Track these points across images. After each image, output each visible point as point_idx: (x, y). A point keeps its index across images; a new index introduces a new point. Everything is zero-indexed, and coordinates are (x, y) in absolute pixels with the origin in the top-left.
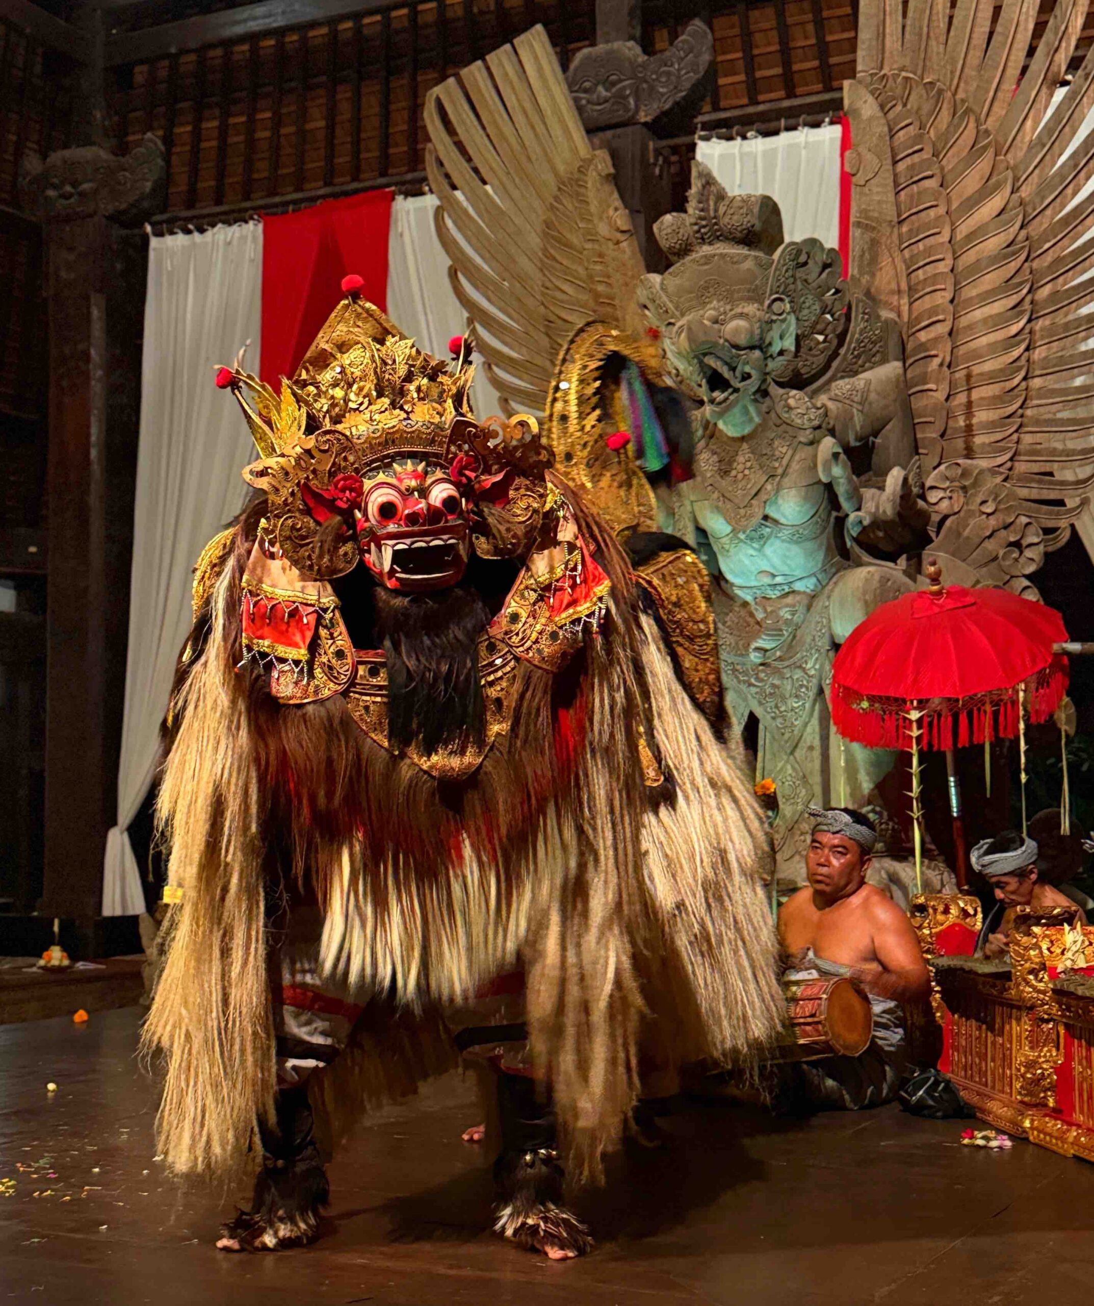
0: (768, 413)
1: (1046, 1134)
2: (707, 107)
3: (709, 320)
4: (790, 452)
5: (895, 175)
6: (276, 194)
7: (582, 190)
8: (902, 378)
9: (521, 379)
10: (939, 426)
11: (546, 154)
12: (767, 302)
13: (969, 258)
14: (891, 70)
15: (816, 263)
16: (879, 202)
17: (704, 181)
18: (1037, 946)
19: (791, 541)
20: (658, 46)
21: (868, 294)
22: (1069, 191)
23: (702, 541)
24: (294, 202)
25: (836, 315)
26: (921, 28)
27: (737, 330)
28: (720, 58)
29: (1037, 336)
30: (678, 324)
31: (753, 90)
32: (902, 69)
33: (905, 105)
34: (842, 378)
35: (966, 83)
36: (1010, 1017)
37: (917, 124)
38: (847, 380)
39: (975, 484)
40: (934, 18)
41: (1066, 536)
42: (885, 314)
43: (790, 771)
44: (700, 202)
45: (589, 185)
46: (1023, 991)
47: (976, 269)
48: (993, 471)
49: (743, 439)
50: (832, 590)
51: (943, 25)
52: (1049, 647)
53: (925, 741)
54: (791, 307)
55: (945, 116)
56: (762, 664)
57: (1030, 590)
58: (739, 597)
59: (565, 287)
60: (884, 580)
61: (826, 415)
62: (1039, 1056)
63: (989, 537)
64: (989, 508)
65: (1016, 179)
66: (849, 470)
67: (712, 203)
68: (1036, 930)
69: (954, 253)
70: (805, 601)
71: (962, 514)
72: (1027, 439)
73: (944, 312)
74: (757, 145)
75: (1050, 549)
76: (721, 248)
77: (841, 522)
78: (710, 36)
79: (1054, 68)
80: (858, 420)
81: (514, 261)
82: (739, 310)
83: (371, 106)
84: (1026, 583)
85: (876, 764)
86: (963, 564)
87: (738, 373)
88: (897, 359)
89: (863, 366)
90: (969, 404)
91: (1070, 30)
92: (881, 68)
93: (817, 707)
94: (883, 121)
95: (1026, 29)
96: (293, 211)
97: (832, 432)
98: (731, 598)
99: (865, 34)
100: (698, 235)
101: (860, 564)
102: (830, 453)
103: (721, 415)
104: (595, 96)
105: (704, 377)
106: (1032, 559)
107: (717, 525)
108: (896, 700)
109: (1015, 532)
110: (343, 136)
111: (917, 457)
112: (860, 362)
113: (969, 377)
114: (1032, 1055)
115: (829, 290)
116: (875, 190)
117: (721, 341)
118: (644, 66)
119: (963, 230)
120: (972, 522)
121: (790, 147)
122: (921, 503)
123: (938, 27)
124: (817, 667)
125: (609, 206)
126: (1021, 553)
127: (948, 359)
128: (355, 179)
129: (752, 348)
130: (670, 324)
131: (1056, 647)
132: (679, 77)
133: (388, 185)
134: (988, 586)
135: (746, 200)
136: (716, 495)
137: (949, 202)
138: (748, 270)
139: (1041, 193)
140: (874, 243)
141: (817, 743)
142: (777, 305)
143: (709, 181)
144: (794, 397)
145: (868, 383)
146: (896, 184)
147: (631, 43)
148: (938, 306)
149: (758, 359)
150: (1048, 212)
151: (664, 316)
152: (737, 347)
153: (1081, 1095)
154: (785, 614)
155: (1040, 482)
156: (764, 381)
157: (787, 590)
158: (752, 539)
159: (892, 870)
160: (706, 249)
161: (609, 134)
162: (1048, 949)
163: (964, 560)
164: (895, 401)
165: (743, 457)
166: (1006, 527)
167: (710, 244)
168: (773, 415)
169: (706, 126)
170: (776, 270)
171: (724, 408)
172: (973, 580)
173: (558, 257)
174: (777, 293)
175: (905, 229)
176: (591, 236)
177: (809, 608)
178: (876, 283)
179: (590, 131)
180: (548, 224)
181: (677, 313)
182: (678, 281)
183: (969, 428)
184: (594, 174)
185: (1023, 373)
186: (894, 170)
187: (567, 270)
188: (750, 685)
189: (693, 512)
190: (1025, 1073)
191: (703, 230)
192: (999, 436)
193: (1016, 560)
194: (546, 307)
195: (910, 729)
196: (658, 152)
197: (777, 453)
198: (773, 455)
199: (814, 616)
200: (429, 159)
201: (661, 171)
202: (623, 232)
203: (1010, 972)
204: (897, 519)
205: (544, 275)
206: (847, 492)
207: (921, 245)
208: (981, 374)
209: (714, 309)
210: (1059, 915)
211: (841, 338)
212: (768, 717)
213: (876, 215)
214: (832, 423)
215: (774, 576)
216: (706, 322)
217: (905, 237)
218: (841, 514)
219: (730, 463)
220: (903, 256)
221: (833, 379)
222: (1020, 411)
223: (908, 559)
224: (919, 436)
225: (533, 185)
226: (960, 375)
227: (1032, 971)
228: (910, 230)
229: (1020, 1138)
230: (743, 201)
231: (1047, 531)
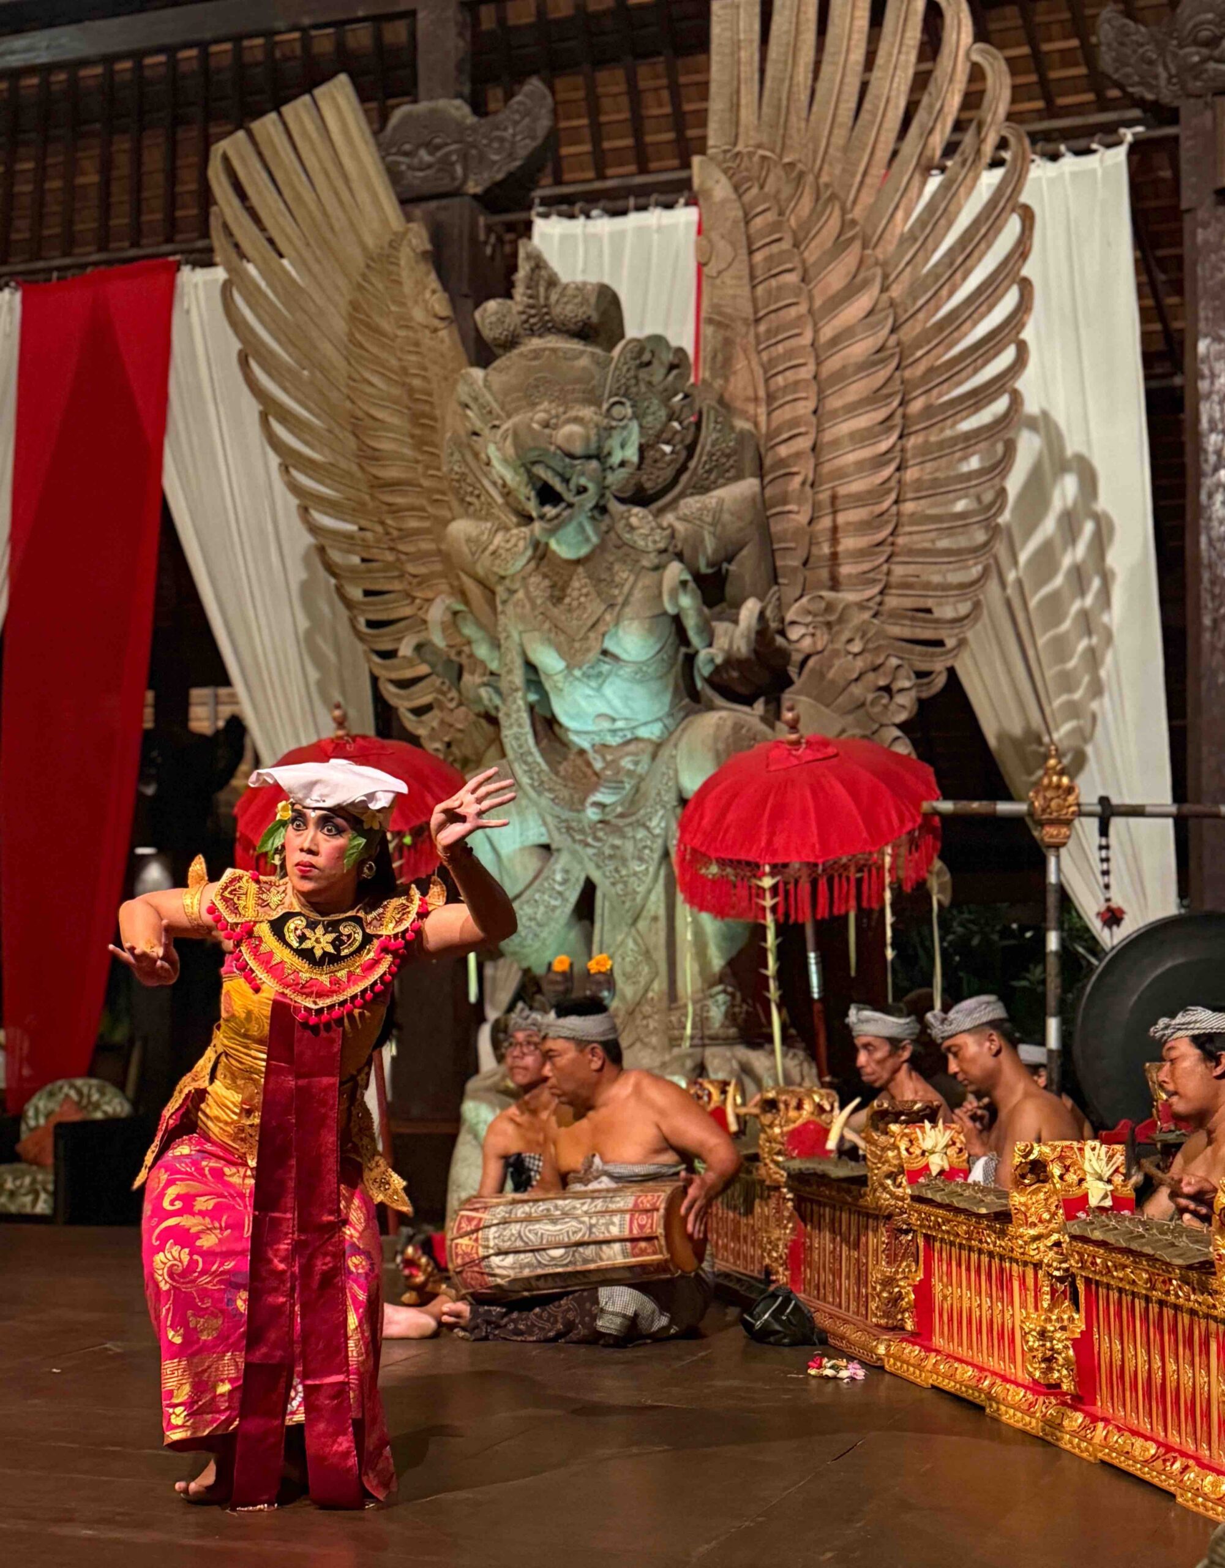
0: (607, 532)
1: (903, 1362)
2: (547, 180)
3: (539, 423)
4: (632, 579)
5: (752, 268)
6: (40, 258)
7: (392, 268)
8: (759, 499)
9: (322, 483)
10: (802, 554)
11: (352, 224)
12: (605, 406)
13: (833, 364)
14: (747, 146)
15: (662, 363)
16: (734, 297)
17: (533, 264)
18: (895, 1147)
19: (633, 680)
20: (492, 106)
21: (721, 401)
22: (944, 292)
23: (533, 677)
24: (58, 269)
25: (686, 423)
26: (780, 100)
27: (570, 437)
28: (563, 124)
29: (909, 455)
30: (505, 427)
31: (600, 163)
32: (759, 146)
33: (762, 187)
34: (692, 494)
35: (831, 164)
36: (867, 1228)
37: (775, 211)
38: (697, 498)
39: (841, 620)
40: (795, 89)
41: (940, 681)
42: (741, 424)
43: (631, 944)
44: (528, 288)
45: (403, 263)
46: (879, 1198)
47: (841, 376)
48: (861, 606)
49: (578, 562)
50: (679, 739)
51: (804, 97)
52: (918, 806)
53: (781, 909)
54: (634, 413)
55: (806, 204)
56: (601, 822)
57: (899, 742)
58: (574, 743)
59: (375, 380)
60: (737, 727)
61: (673, 536)
62: (897, 1272)
63: (857, 680)
64: (856, 647)
65: (886, 276)
66: (700, 601)
67: (542, 290)
68: (894, 1128)
69: (817, 357)
70: (650, 749)
71: (826, 653)
72: (899, 571)
73: (806, 424)
74: (603, 225)
75: (925, 695)
76: (552, 342)
77: (690, 659)
78: (549, 100)
79: (928, 153)
80: (710, 544)
81: (316, 348)
82: (572, 413)
83: (154, 159)
84: (897, 733)
85: (728, 937)
86: (827, 711)
87: (572, 485)
88: (753, 475)
89: (714, 482)
90: (835, 529)
91: (946, 109)
92: (735, 144)
93: (662, 873)
94: (737, 205)
95: (897, 107)
96: (58, 279)
97: (679, 556)
98: (565, 745)
99: (717, 106)
100: (526, 326)
101: (711, 707)
102: (677, 581)
103: (552, 532)
104: (416, 161)
105: (534, 488)
106: (903, 707)
107: (549, 660)
108: (748, 864)
109: (885, 674)
110: (120, 194)
111: (775, 588)
112: (712, 477)
113: (834, 498)
114: (889, 1271)
115: (675, 394)
116: (729, 281)
117: (552, 448)
118: (473, 129)
119: (827, 332)
120: (837, 663)
121: (641, 230)
122: (779, 640)
123: (799, 100)
124: (663, 825)
125: (425, 288)
126: (891, 698)
127: (811, 477)
128: (135, 244)
129: (588, 457)
130: (494, 427)
131: (926, 806)
132: (513, 144)
133: (174, 253)
134: (854, 736)
135: (580, 288)
136: (547, 626)
137: (811, 299)
138: (584, 368)
139: (913, 293)
140: (728, 342)
141: (662, 912)
142: (617, 408)
143: (538, 263)
144: (636, 515)
145: (721, 502)
146: (752, 277)
147: (458, 102)
148: (800, 417)
149: (595, 470)
150: (921, 316)
151: (488, 417)
152: (572, 456)
153: (941, 1315)
154: (627, 763)
155: (913, 619)
156: (602, 496)
157: (629, 736)
158: (589, 677)
159: (744, 1059)
160: (536, 343)
161: (433, 205)
162: (907, 1150)
163: (827, 706)
164: (751, 523)
165: (579, 582)
166: (875, 669)
167: (541, 336)
168: (612, 535)
169: (544, 202)
170: (616, 368)
171: (556, 526)
172: (837, 728)
173: (367, 345)
174: (616, 395)
175: (762, 328)
176: (405, 322)
177: (654, 757)
178: (731, 387)
179: (407, 201)
180: (355, 306)
181: (503, 414)
182: (504, 378)
183: (834, 556)
184: (408, 249)
185: (893, 496)
186: (750, 260)
187: (376, 360)
188: (587, 845)
189: (521, 645)
190: (882, 1291)
191: (532, 320)
192: (866, 566)
193: (886, 707)
194: (353, 402)
195: (764, 898)
196: (489, 229)
197: (617, 579)
198: (613, 581)
199: (661, 765)
200: (215, 224)
201: (494, 251)
202: (442, 319)
203: (865, 1176)
204: (753, 657)
205: (350, 364)
206: (697, 626)
207: (780, 348)
208: (849, 496)
209: (545, 411)
210: (919, 1111)
211: (691, 449)
212: (607, 882)
213: (729, 310)
214: (680, 546)
215: (614, 720)
216: (535, 426)
217: (762, 338)
218: (691, 651)
219: (563, 589)
220: (760, 359)
221: (682, 495)
222: (890, 539)
223: (767, 703)
224: (779, 563)
225: (337, 260)
226: (824, 496)
227: (890, 1175)
228: (768, 331)
229: (875, 1368)
230: (577, 288)
231: (920, 675)
